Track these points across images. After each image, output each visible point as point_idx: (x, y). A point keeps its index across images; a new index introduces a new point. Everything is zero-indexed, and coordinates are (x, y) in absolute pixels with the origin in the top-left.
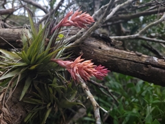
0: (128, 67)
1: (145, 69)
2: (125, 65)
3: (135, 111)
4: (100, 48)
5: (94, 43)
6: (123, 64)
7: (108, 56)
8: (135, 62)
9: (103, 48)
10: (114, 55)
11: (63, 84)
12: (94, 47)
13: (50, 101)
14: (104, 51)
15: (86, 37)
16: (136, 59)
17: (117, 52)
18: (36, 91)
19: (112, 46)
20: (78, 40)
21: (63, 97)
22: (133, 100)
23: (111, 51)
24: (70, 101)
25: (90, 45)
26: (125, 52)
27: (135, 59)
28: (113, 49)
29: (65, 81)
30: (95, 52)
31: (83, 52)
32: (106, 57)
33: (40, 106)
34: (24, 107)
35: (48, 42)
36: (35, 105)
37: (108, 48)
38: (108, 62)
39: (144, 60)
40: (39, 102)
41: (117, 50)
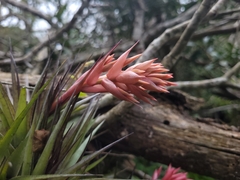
0: (231, 167)
2: (226, 163)
4: (167, 123)
5: (153, 110)
6: (221, 161)
7: (186, 142)
9: (173, 122)
10: (200, 139)
12: (153, 120)
14: (177, 130)
17: (205, 133)
23: (192, 130)
25: (144, 116)
28: (195, 125)
30: (156, 133)
31: (129, 131)
32: (183, 144)
37: (184, 123)
38: (186, 157)
41: (204, 127)
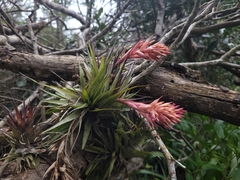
0: (210, 106)
1: (233, 109)
2: (207, 104)
3: (214, 162)
4: (172, 81)
5: (165, 75)
6: (204, 102)
7: (184, 92)
8: (219, 100)
9: (176, 81)
10: (192, 91)
11: (129, 128)
12: (164, 80)
13: (114, 150)
14: (178, 85)
15: (155, 67)
16: (221, 96)
17: (195, 87)
18: (96, 136)
19: (187, 77)
20: (144, 72)
21: (129, 145)
22: (213, 147)
23: (187, 85)
24: (138, 149)
25: (159, 78)
26: (205, 86)
27: (219, 97)
28: (190, 83)
29: (132, 124)
30: (166, 87)
31: (150, 86)
32: (181, 93)
33: (102, 155)
34: (84, 156)
35: (113, 79)
36: (96, 154)
37: (183, 82)
38: (183, 100)
39: (232, 97)
40: (102, 150)
41: (195, 84)
